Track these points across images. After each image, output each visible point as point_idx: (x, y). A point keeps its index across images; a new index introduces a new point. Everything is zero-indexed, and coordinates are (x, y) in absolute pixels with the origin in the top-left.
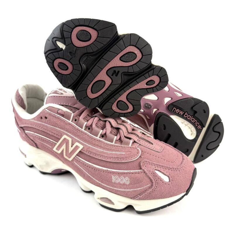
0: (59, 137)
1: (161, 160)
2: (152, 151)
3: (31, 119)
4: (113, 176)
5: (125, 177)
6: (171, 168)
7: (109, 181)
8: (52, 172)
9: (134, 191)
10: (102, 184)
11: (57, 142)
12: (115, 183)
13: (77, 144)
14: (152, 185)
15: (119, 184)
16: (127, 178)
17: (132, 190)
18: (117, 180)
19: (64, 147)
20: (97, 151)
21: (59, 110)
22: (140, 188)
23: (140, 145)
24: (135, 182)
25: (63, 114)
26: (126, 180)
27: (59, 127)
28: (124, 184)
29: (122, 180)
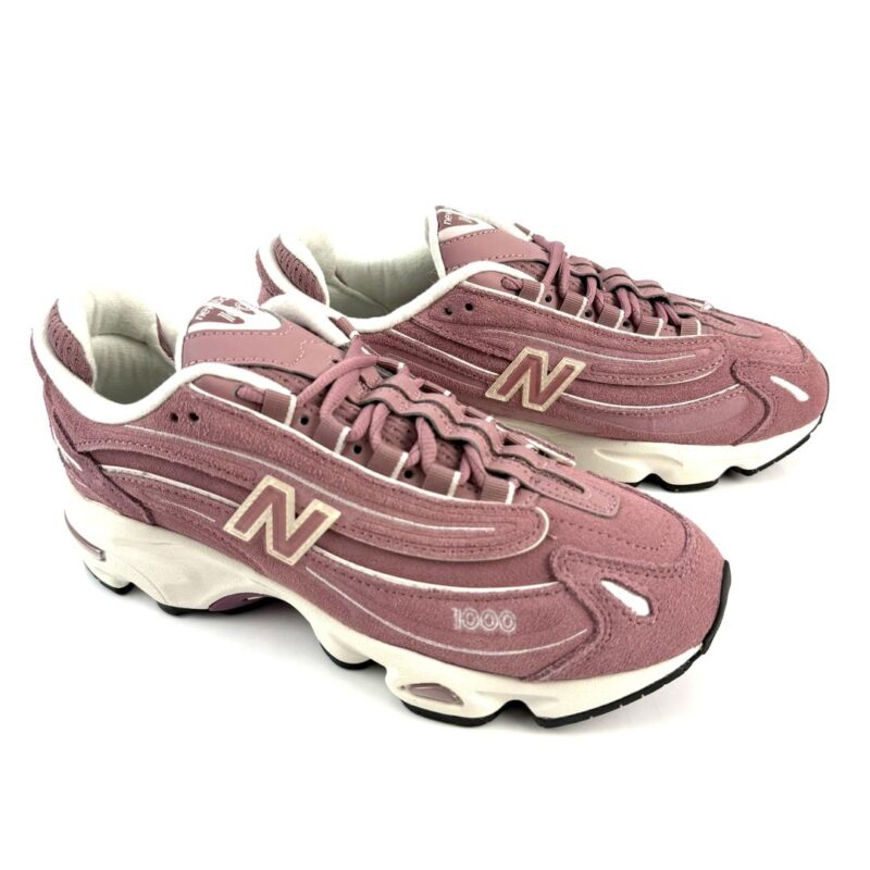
0: (246, 485)
1: (620, 543)
2: (586, 516)
3: (128, 423)
4: (456, 610)
5: (498, 611)
6: (654, 571)
7: (444, 629)
8: (210, 606)
9: (533, 654)
10: (418, 638)
11: (240, 504)
12: (464, 632)
13: (316, 505)
14: (595, 631)
15: (480, 633)
16: (507, 614)
17: (525, 651)
18: (471, 620)
19: (266, 517)
20: (395, 527)
21: (241, 386)
22: (553, 645)
23: (542, 496)
24: (535, 624)
25: (259, 401)
26: (503, 622)
27: (245, 450)
28: (498, 634)
29: (489, 621)
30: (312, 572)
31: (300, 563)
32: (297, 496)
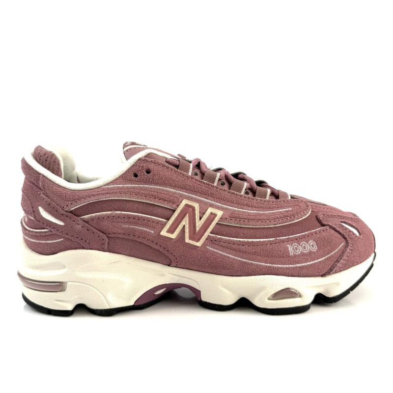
0: (173, 207)
3: (105, 185)
4: (288, 246)
5: (307, 242)
7: (285, 257)
9: (327, 258)
10: (274, 265)
11: (169, 220)
12: (295, 256)
13: (210, 210)
14: (347, 242)
15: (303, 254)
16: (311, 242)
17: (324, 258)
18: (296, 249)
19: (185, 222)
20: (249, 214)
22: (334, 252)
24: (324, 245)
26: (310, 246)
28: (310, 252)
29: (305, 248)
30: (211, 248)
31: (204, 245)
32: (200, 208)
